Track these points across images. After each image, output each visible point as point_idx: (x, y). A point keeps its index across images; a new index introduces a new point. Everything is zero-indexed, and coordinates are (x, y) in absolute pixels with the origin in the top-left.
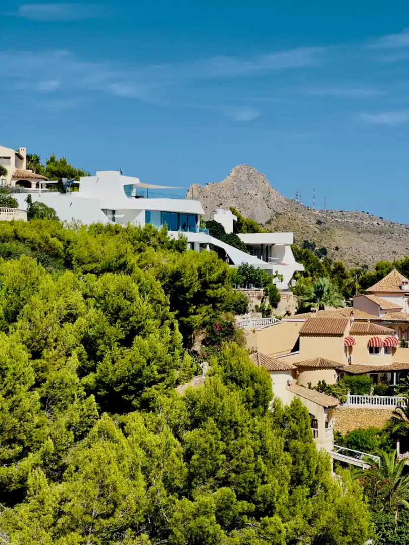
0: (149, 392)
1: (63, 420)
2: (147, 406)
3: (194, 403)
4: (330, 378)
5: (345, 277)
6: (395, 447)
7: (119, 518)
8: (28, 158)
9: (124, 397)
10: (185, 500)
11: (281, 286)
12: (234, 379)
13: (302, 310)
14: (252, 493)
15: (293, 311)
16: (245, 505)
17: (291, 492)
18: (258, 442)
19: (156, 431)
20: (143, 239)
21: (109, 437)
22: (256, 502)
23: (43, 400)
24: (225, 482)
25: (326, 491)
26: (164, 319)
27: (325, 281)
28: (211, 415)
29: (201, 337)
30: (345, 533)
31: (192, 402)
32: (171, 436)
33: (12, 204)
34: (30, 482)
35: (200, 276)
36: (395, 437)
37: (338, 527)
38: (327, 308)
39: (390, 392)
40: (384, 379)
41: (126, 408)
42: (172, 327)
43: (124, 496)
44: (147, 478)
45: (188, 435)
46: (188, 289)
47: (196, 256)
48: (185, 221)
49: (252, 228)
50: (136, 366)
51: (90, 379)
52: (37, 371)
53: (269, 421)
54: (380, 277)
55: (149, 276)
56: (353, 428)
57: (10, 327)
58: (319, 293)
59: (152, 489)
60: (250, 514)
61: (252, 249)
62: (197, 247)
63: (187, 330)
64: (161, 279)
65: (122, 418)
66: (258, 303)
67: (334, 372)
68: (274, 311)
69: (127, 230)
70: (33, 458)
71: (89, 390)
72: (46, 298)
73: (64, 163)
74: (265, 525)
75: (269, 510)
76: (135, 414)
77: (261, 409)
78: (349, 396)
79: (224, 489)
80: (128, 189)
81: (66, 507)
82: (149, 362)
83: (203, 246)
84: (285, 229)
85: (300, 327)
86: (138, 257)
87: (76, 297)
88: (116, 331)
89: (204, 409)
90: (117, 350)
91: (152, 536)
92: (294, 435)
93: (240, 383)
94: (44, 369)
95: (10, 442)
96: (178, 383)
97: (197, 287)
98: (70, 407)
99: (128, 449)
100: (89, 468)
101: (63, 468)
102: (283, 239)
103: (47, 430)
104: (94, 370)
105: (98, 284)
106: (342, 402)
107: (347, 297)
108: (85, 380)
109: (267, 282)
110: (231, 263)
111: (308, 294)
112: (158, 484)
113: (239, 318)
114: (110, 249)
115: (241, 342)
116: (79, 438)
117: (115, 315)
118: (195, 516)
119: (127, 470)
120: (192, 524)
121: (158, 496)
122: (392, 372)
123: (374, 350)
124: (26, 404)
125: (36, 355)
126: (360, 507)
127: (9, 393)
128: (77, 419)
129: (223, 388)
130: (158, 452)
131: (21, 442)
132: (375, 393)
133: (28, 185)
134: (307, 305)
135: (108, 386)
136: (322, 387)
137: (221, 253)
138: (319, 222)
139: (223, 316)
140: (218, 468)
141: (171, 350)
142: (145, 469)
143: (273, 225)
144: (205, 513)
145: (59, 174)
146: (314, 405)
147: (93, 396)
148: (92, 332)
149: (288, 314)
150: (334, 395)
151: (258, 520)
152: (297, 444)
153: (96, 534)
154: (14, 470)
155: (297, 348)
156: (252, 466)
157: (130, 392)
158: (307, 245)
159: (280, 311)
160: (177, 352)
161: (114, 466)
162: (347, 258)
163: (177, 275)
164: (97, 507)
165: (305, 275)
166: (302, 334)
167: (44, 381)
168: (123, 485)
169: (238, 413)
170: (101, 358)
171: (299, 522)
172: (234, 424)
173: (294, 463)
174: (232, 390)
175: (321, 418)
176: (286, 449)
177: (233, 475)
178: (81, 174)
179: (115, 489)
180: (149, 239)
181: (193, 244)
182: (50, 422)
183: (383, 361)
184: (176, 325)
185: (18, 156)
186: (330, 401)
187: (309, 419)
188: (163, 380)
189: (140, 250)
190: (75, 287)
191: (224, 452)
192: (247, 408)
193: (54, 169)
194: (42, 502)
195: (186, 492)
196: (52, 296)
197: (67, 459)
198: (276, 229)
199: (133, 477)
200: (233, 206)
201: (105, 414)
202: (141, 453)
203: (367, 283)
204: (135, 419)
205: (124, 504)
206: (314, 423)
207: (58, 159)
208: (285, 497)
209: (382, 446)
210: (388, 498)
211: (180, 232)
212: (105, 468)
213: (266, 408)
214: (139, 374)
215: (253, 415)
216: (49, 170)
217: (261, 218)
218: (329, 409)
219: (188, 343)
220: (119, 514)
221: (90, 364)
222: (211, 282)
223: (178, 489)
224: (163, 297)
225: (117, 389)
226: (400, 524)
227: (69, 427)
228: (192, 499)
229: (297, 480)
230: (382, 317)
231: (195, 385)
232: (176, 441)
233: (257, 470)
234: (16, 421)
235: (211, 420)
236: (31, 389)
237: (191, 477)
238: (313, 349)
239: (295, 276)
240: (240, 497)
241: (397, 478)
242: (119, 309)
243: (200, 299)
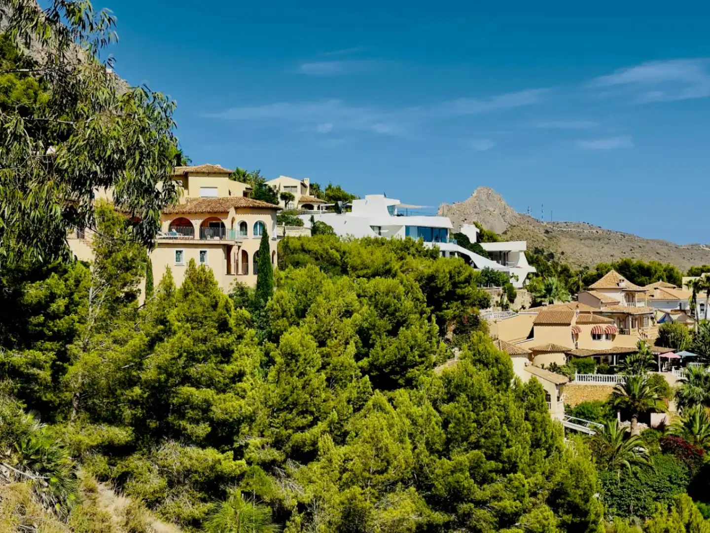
0: (412, 372)
1: (344, 395)
2: (410, 384)
3: (450, 381)
4: (560, 360)
5: (570, 276)
6: (616, 417)
7: (391, 474)
8: (311, 186)
9: (392, 377)
10: (444, 460)
11: (517, 285)
12: (481, 361)
13: (535, 304)
14: (499, 454)
15: (527, 305)
16: (493, 464)
17: (531, 454)
18: (503, 413)
19: (419, 404)
20: (404, 249)
21: (381, 409)
22: (503, 462)
23: (328, 380)
24: (476, 446)
25: (560, 452)
26: (422, 313)
27: (554, 281)
28: (464, 390)
29: (453, 327)
30: (577, 487)
31: (447, 380)
32: (431, 408)
33: (299, 223)
34: (320, 444)
35: (451, 278)
36: (615, 408)
37: (571, 482)
38: (556, 302)
39: (611, 371)
40: (606, 360)
41: (394, 386)
42: (429, 319)
43: (395, 457)
44: (413, 443)
45: (445, 408)
46: (441, 289)
47: (447, 262)
48: (437, 234)
49: (492, 239)
50: (403, 352)
51: (364, 362)
52: (323, 356)
53: (511, 395)
54: (600, 276)
55: (410, 277)
56: (580, 402)
57: (301, 322)
58: (549, 290)
59: (417, 451)
60: (497, 471)
61: (491, 255)
62: (448, 255)
63: (441, 321)
64: (420, 281)
65: (390, 394)
66: (499, 299)
67: (563, 355)
68: (511, 306)
69: (391, 242)
70: (321, 426)
71: (364, 372)
72: (327, 298)
73: (339, 189)
74: (510, 480)
75: (514, 468)
76: (402, 390)
77: (505, 386)
78: (576, 374)
79: (476, 451)
80: (391, 209)
81: (349, 465)
82: (412, 348)
83: (452, 253)
84: (519, 238)
85: (533, 318)
86: (400, 264)
87: (352, 297)
88: (384, 324)
89: (457, 387)
90: (385, 339)
91: (419, 488)
92: (532, 407)
93: (486, 365)
94: (328, 355)
95: (303, 413)
96: (435, 365)
97: (448, 287)
98: (349, 385)
99: (397, 419)
100: (366, 434)
101: (346, 434)
102: (518, 247)
103: (332, 404)
104: (367, 355)
105: (370, 285)
106: (571, 380)
107: (573, 293)
108: (360, 363)
109: (505, 282)
110: (475, 267)
111: (540, 291)
112: (422, 447)
113: (483, 312)
114: (377, 257)
115: (486, 331)
116: (357, 410)
117: (384, 310)
118: (453, 472)
119: (397, 435)
120: (450, 479)
121: (422, 457)
122: (612, 355)
123: (596, 336)
124: (315, 383)
125: (322, 344)
126: (589, 466)
127: (302, 374)
128: (355, 395)
129: (472, 368)
130: (421, 421)
131: (312, 413)
132: (599, 372)
133: (311, 207)
134: (539, 300)
135: (379, 368)
136: (554, 368)
137: (467, 259)
138: (547, 232)
139: (469, 310)
140: (470, 434)
141: (429, 339)
142: (411, 435)
143: (510, 235)
144: (461, 470)
145: (336, 199)
146: (548, 380)
147: (367, 377)
148: (366, 325)
149: (523, 307)
150: (564, 374)
151: (505, 476)
152: (536, 414)
153: (373, 487)
154: (307, 435)
155: (531, 335)
156: (499, 432)
157: (397, 373)
158: (537, 251)
159: (516, 305)
160: (434, 340)
161: (386, 431)
162: (571, 260)
163: (432, 278)
164: (374, 465)
165: (537, 275)
166: (535, 324)
167: (329, 364)
168: (394, 448)
169: (485, 389)
170: (373, 345)
171: (539, 478)
172: (482, 399)
173: (533, 430)
174: (480, 370)
175: (554, 393)
176: (527, 419)
177: (483, 440)
178: (353, 198)
179: (387, 450)
180: (408, 249)
181: (444, 252)
182: (333, 397)
183: (604, 346)
184: (434, 318)
185: (303, 185)
186: (561, 379)
187: (544, 393)
188: (422, 362)
189: (402, 258)
190: (351, 288)
191: (475, 421)
192: (493, 384)
193: (331, 194)
194: (330, 461)
195: (445, 453)
196: (332, 296)
197: (348, 427)
198: (512, 239)
199: (402, 441)
200: (475, 220)
201: (377, 391)
202: (408, 422)
203: (589, 281)
204: (402, 394)
205: (396, 463)
206: (548, 398)
207: (334, 186)
208: (526, 458)
209: (604, 416)
210: (611, 459)
211: (433, 242)
212: (379, 434)
213: (508, 385)
214: (404, 358)
215: (498, 391)
216: (327, 195)
217: (498, 231)
218: (560, 386)
219: (442, 333)
220: (391, 471)
221: (363, 350)
222: (460, 283)
223: (438, 451)
224: (421, 295)
225: (387, 371)
226: (622, 480)
227: (349, 402)
228: (449, 459)
229: (536, 444)
230: (603, 309)
231: (449, 367)
232: (435, 412)
233: (503, 436)
234: (308, 396)
235: (463, 395)
236: (318, 371)
237: (448, 442)
238: (545, 337)
239: (528, 277)
240: (489, 458)
241: (619, 443)
242: (388, 306)
243: (451, 296)
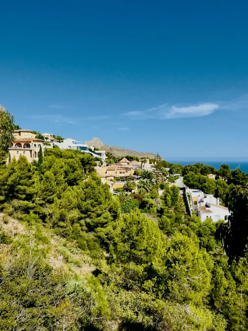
0: (77, 182)
1: (61, 187)
2: (77, 184)
3: (86, 184)
4: (113, 178)
5: (115, 159)
6: (124, 191)
7: (72, 206)
8: (53, 136)
9: (73, 183)
10: (85, 202)
11: (103, 161)
12: (94, 179)
13: (107, 165)
14: (97, 200)
15: (105, 166)
16: (96, 203)
17: (105, 200)
18: (99, 191)
19: (79, 189)
20: (76, 152)
21: (70, 190)
22: (98, 202)
23: (57, 184)
24: (92, 199)
25: (112, 199)
26: (80, 167)
27: (112, 160)
28: (90, 186)
29: (88, 171)
30: (115, 207)
31: (86, 183)
32: (82, 190)
33: (50, 145)
34: (54, 199)
35: (88, 159)
36: (124, 189)
37: (114, 206)
38: (112, 165)
39: (124, 181)
40: (123, 178)
41: (73, 185)
42: (82, 169)
43: (73, 202)
44: (77, 198)
45: (85, 190)
46: (85, 162)
47: (87, 155)
48: (84, 148)
49: (97, 150)
50: (75, 177)
51: (66, 179)
52: (55, 178)
53: (101, 187)
54: (122, 159)
55: (77, 159)
56: (116, 188)
57: (50, 169)
58: (110, 162)
59: (78, 200)
60: (97, 204)
61: (98, 154)
62: (87, 154)
63: (85, 169)
64: (80, 160)
65: (72, 187)
66: (99, 164)
67: (113, 177)
68: (102, 166)
69: (73, 150)
70: (55, 195)
71: (66, 182)
72: (57, 164)
73: (60, 137)
74: (100, 206)
75: (101, 204)
76: (75, 186)
77: (99, 184)
78: (116, 182)
79: (92, 200)
80: (73, 142)
81: (62, 204)
82: (78, 176)
83: (88, 153)
84: (104, 150)
85: (107, 169)
86: (75, 155)
87: (63, 163)
88: (71, 170)
89: (88, 185)
90: (71, 174)
91: (78, 209)
92: (106, 189)
93: (95, 180)
94: (57, 178)
95: (50, 192)
96: (83, 180)
97: (87, 161)
98: (62, 185)
99: (73, 193)
100: (66, 197)
101: (61, 197)
102: (103, 152)
103: (58, 189)
104: (67, 177)
105: (68, 161)
106: (115, 183)
107: (116, 163)
108: (65, 179)
109: (101, 160)
110: (93, 156)
111: (108, 162)
112: (79, 199)
113: (95, 167)
114: (70, 154)
115: (96, 172)
116: (64, 191)
117: (71, 167)
118: (87, 205)
119: (73, 197)
120: (86, 207)
121: (79, 202)
122: (124, 177)
123: (121, 173)
124: (53, 184)
125: (55, 175)
126: (118, 202)
127: (50, 182)
128: (63, 187)
129: (91, 180)
130: (79, 193)
131: (52, 192)
132: (121, 181)
133: (53, 141)
134: (108, 164)
135: (70, 181)
136: (111, 180)
137: (91, 155)
138: (110, 149)
139: (92, 167)
140: (91, 196)
141: (82, 174)
142: (77, 197)
143: (101, 149)
144: (89, 205)
145: (59, 139)
146: (109, 183)
147: (66, 183)
148: (66, 170)
149: (104, 166)
150: (113, 181)
151: (99, 205)
152: (106, 191)
153: (67, 209)
154: (51, 197)
155: (106, 173)
156: (97, 195)
157: (74, 182)
158: (108, 153)
159: (103, 166)
160: (83, 174)
161: (71, 196)
162: (116, 155)
163: (83, 159)
164: (68, 204)
165: (108, 159)
166: (107, 170)
167: (57, 180)
168: (73, 200)
169: (95, 185)
170: (68, 175)
171: (107, 205)
172: (94, 188)
173: (106, 194)
174: (93, 181)
175: (111, 186)
176: (104, 192)
177: (94, 197)
178: (64, 139)
179: (71, 200)
180: (77, 152)
181: (86, 153)
182: (58, 188)
183: (122, 175)
184: (83, 169)
185: (51, 135)
186: (112, 183)
187: (108, 186)
188: (80, 179)
189: (76, 154)
190: (63, 161)
191: (92, 193)
192: (97, 184)
193: (58, 138)
194: (57, 203)
195: (85, 201)
196: (58, 163)
197: (62, 195)
198: (102, 150)
199: (75, 198)
200: (94, 145)
201: (69, 186)
202: (76, 193)
203: (119, 160)
204: (75, 187)
205: (73, 203)
206: (109, 187)
207: (59, 136)
208: (104, 201)
209: (122, 191)
210: (123, 200)
211: (83, 150)
212: (69, 196)
213: (100, 184)
214: (76, 178)
215: (98, 186)
216: (57, 138)
217: (99, 148)
218: (112, 184)
219: (85, 172)
220: (72, 205)
221: (66, 176)
222: (90, 160)
223: (83, 200)
224: (80, 163)
225: (71, 181)
226: (125, 205)
227: (62, 189)
228: (86, 202)
229: (106, 198)
230: (122, 167)
231: (87, 180)
232: (83, 191)
233: (98, 196)
234: (51, 188)
235: (89, 187)
236: (54, 181)
237: (85, 198)
238: (109, 173)
239: (106, 159)
240: (95, 201)
241: (125, 197)
242: (72, 166)
243: (87, 163)
